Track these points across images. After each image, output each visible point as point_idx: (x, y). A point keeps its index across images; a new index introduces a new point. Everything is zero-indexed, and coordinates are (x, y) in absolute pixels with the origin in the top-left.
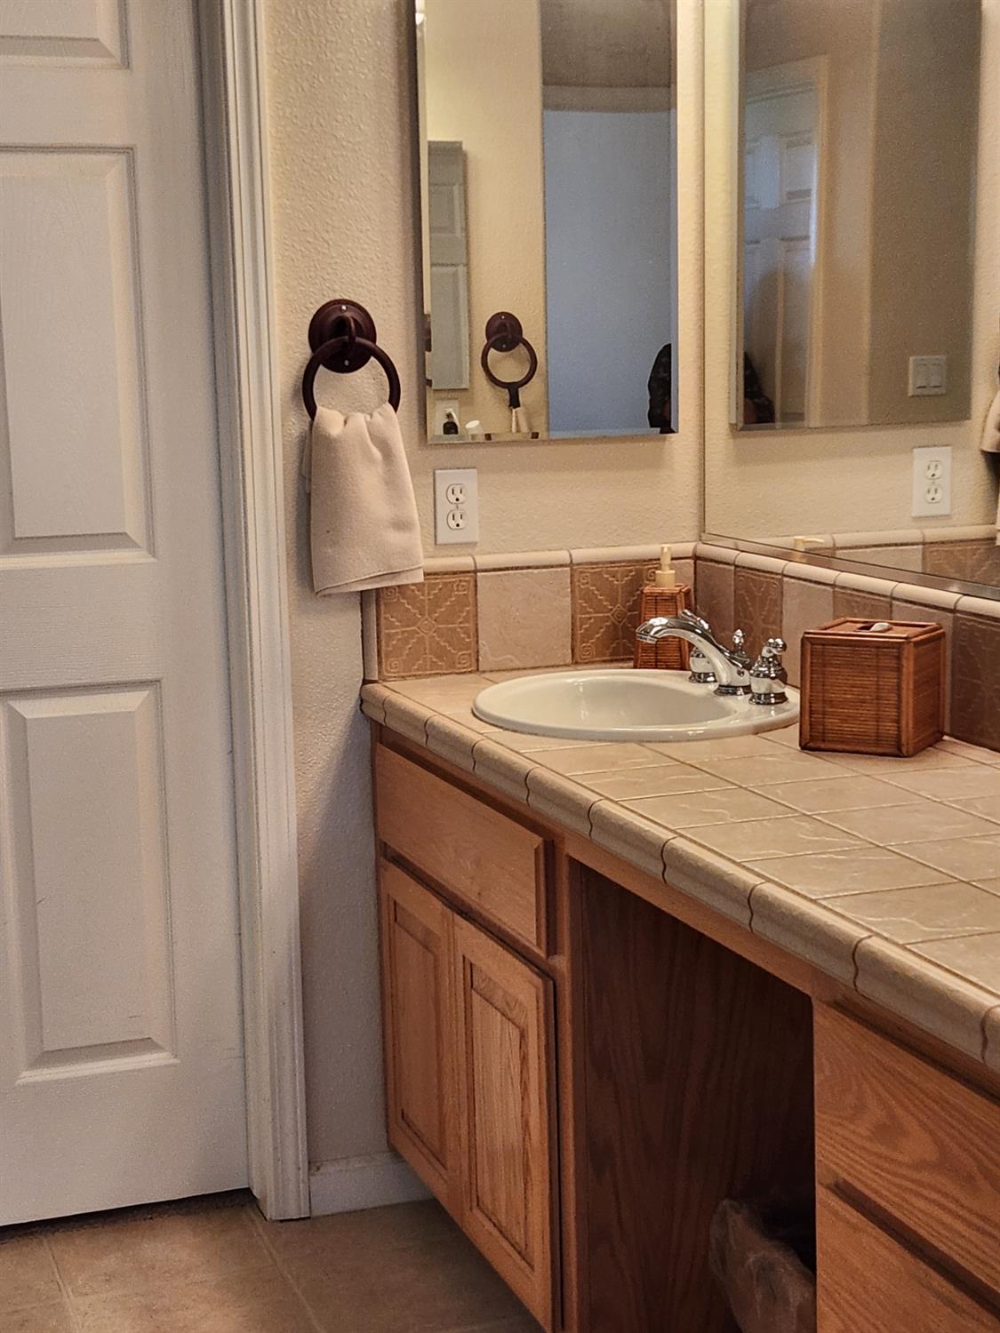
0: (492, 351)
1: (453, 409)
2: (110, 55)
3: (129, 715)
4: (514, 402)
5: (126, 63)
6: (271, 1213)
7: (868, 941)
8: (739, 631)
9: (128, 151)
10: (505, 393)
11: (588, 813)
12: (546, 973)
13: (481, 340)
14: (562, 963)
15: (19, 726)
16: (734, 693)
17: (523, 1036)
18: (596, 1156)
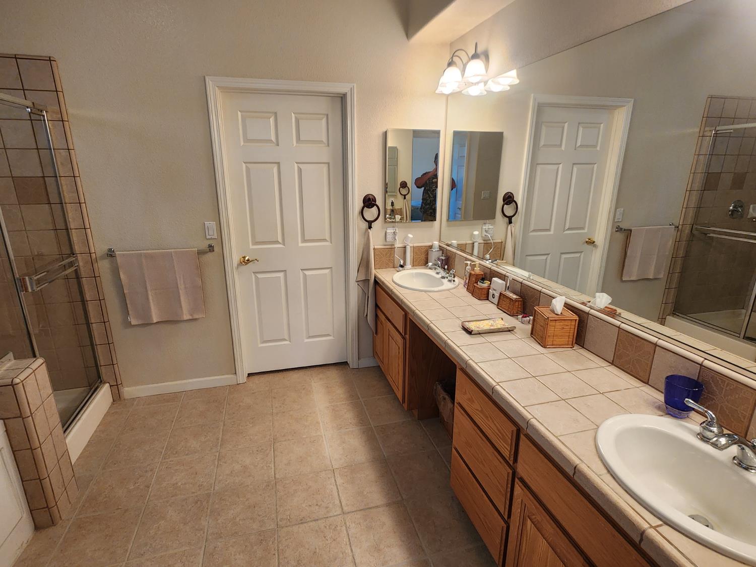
0: (401, 189)
1: (393, 199)
2: (325, 144)
3: (326, 274)
4: (405, 198)
5: (328, 146)
6: (351, 367)
7: (469, 361)
8: (446, 266)
9: (328, 164)
10: (403, 196)
11: (414, 312)
12: (404, 338)
13: (399, 186)
14: (407, 336)
15: (305, 275)
16: (444, 278)
17: (399, 348)
18: (412, 373)
